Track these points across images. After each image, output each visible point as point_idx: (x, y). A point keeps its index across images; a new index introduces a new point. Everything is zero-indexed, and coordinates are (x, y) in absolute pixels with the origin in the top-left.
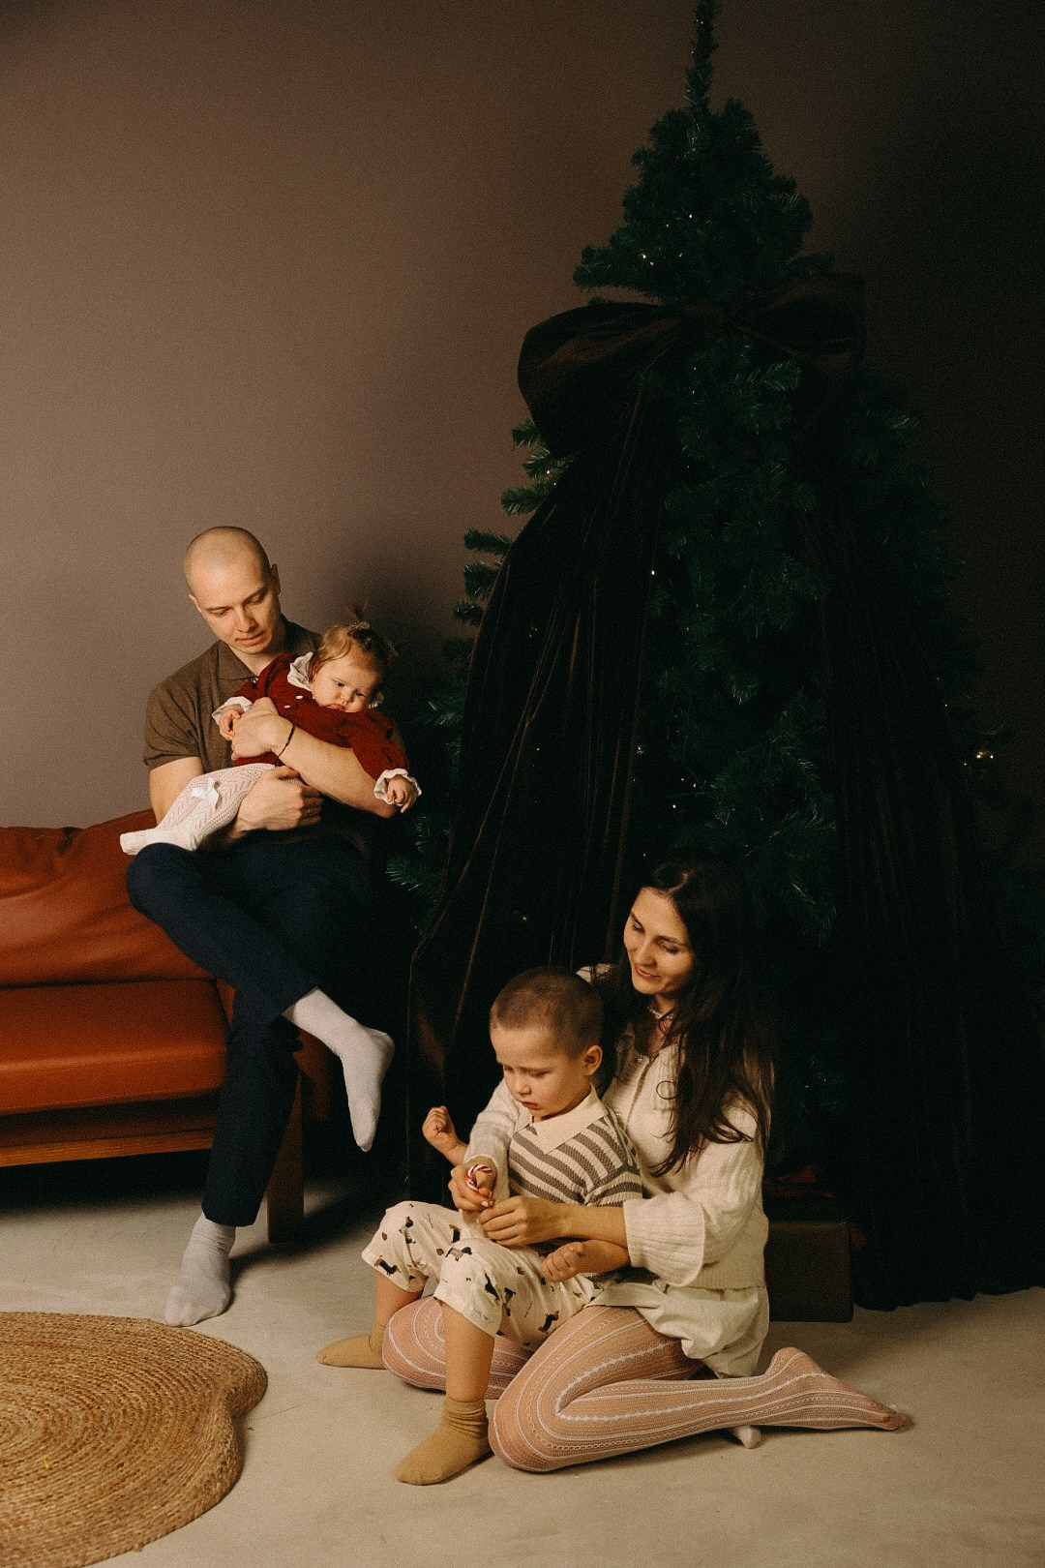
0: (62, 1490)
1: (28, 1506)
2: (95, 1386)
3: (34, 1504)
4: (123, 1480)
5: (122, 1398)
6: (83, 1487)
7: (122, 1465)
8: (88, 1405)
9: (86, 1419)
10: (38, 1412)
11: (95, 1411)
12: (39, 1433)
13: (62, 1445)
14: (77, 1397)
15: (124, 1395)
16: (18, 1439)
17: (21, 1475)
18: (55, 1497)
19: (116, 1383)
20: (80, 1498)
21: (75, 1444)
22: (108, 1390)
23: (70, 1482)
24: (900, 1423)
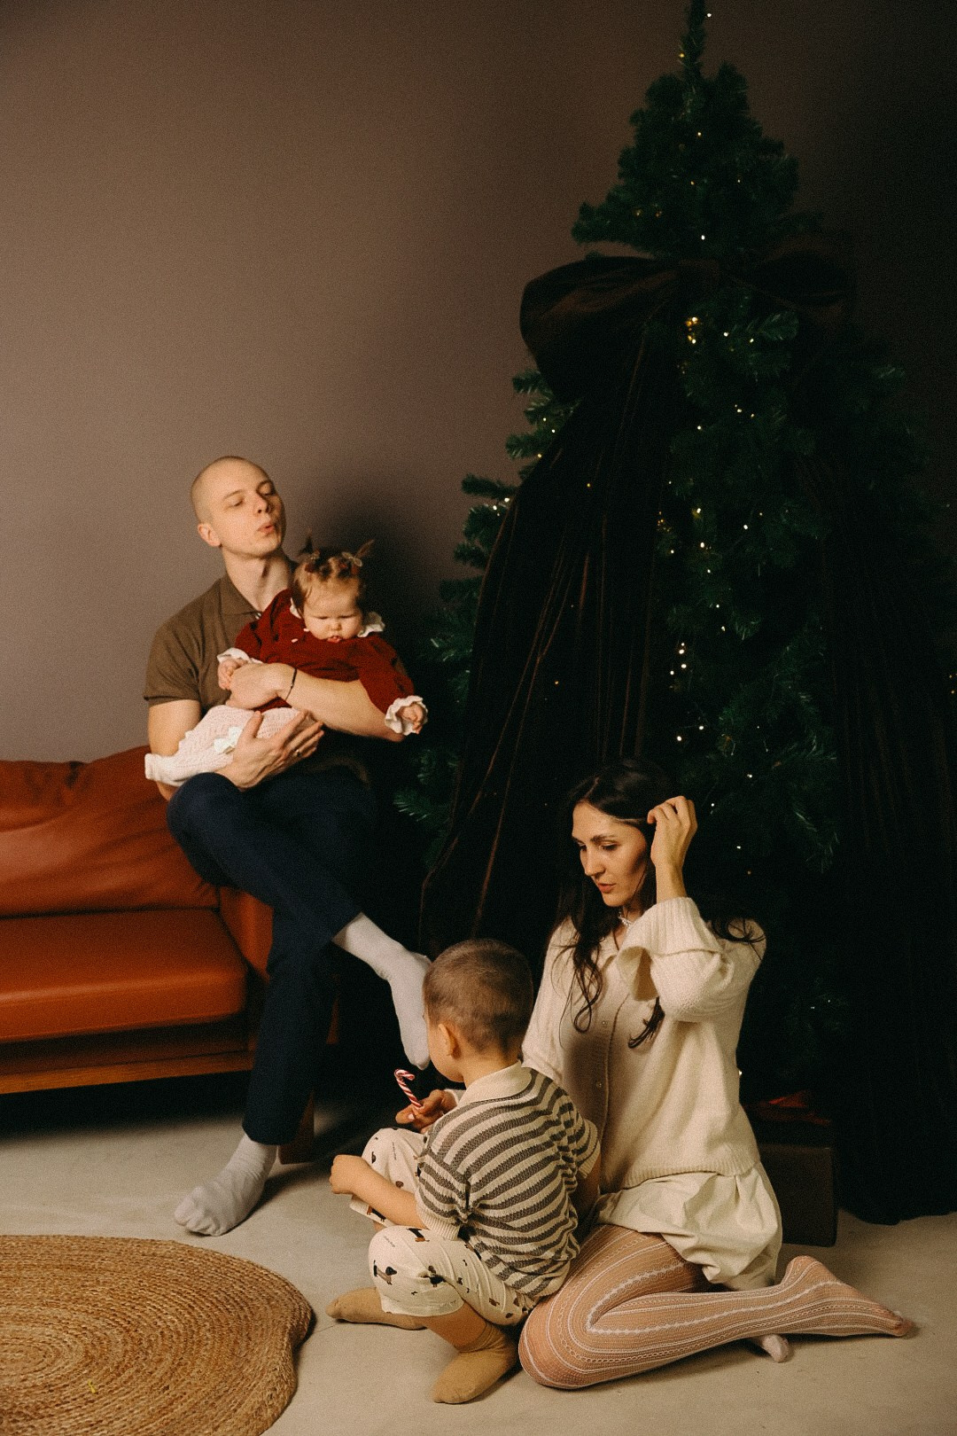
0: (111, 1415)
1: (79, 1431)
2: (129, 1309)
3: (86, 1429)
4: (171, 1404)
5: (157, 1320)
6: (132, 1412)
7: (167, 1388)
8: (125, 1328)
9: (125, 1342)
10: (76, 1336)
11: (133, 1334)
12: (80, 1357)
13: (105, 1368)
14: (113, 1320)
15: (160, 1317)
16: (60, 1363)
17: (68, 1400)
18: (105, 1422)
19: (149, 1305)
20: (131, 1423)
21: (117, 1368)
22: (142, 1312)
23: (117, 1406)
24: (908, 1330)
